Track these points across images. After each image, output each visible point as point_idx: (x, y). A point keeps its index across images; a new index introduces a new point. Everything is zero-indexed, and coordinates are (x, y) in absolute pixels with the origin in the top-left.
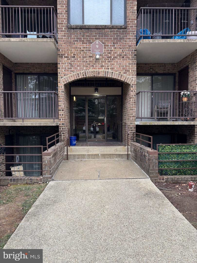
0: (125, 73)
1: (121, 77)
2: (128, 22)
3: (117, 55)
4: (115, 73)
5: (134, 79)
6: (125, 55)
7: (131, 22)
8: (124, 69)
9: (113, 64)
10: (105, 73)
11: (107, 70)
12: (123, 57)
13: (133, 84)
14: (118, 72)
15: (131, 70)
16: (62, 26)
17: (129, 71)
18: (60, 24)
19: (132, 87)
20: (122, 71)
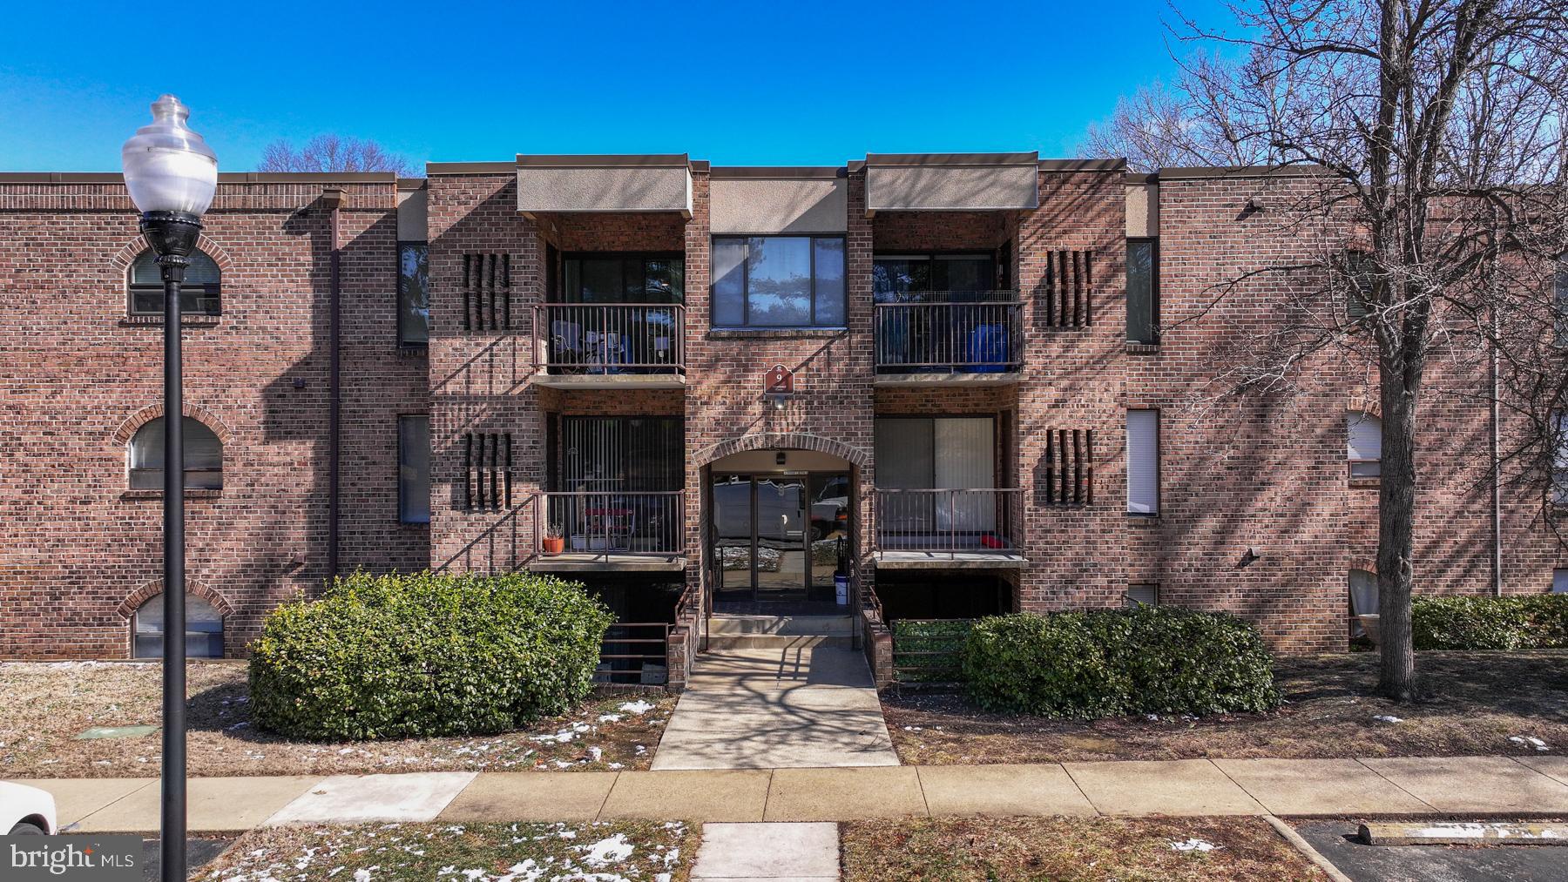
0: (845, 439)
1: (837, 449)
2: (853, 320)
3: (828, 398)
4: (822, 440)
5: (867, 454)
6: (847, 397)
7: (858, 320)
8: (843, 429)
9: (817, 419)
10: (799, 441)
11: (803, 434)
12: (842, 403)
13: (865, 467)
14: (828, 438)
15: (860, 433)
16: (697, 333)
17: (857, 434)
18: (691, 327)
19: (864, 472)
20: (838, 435)
